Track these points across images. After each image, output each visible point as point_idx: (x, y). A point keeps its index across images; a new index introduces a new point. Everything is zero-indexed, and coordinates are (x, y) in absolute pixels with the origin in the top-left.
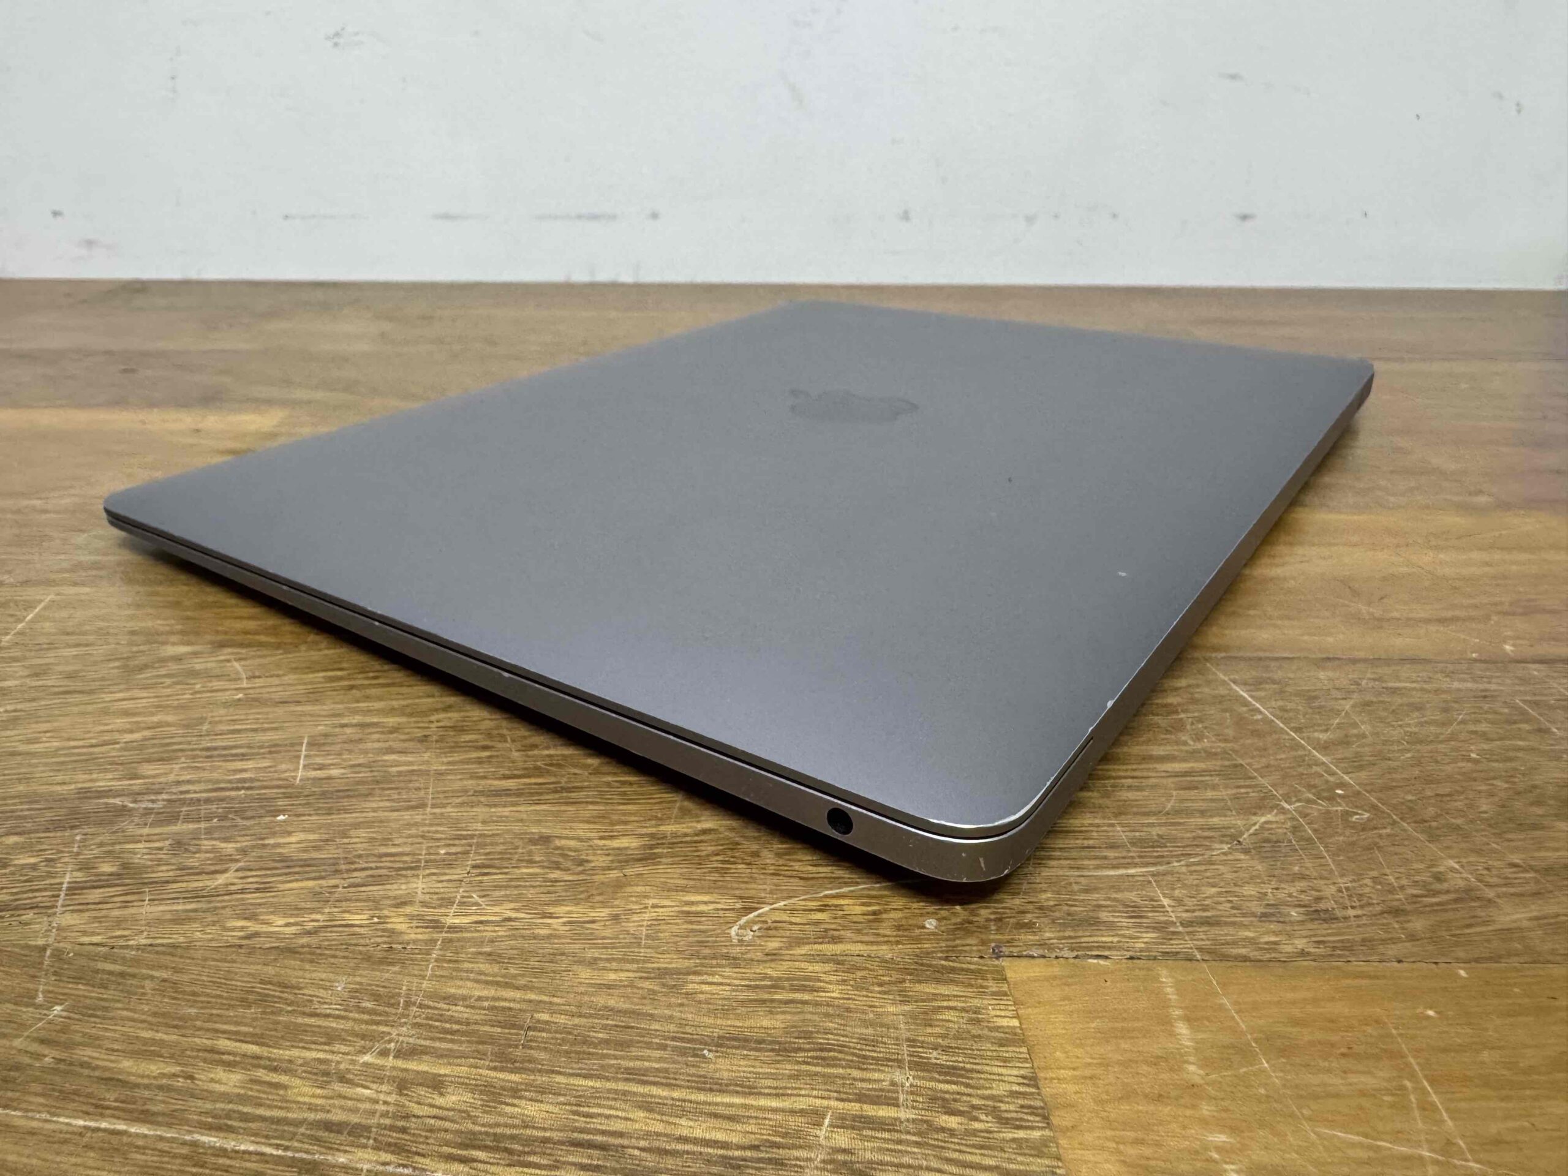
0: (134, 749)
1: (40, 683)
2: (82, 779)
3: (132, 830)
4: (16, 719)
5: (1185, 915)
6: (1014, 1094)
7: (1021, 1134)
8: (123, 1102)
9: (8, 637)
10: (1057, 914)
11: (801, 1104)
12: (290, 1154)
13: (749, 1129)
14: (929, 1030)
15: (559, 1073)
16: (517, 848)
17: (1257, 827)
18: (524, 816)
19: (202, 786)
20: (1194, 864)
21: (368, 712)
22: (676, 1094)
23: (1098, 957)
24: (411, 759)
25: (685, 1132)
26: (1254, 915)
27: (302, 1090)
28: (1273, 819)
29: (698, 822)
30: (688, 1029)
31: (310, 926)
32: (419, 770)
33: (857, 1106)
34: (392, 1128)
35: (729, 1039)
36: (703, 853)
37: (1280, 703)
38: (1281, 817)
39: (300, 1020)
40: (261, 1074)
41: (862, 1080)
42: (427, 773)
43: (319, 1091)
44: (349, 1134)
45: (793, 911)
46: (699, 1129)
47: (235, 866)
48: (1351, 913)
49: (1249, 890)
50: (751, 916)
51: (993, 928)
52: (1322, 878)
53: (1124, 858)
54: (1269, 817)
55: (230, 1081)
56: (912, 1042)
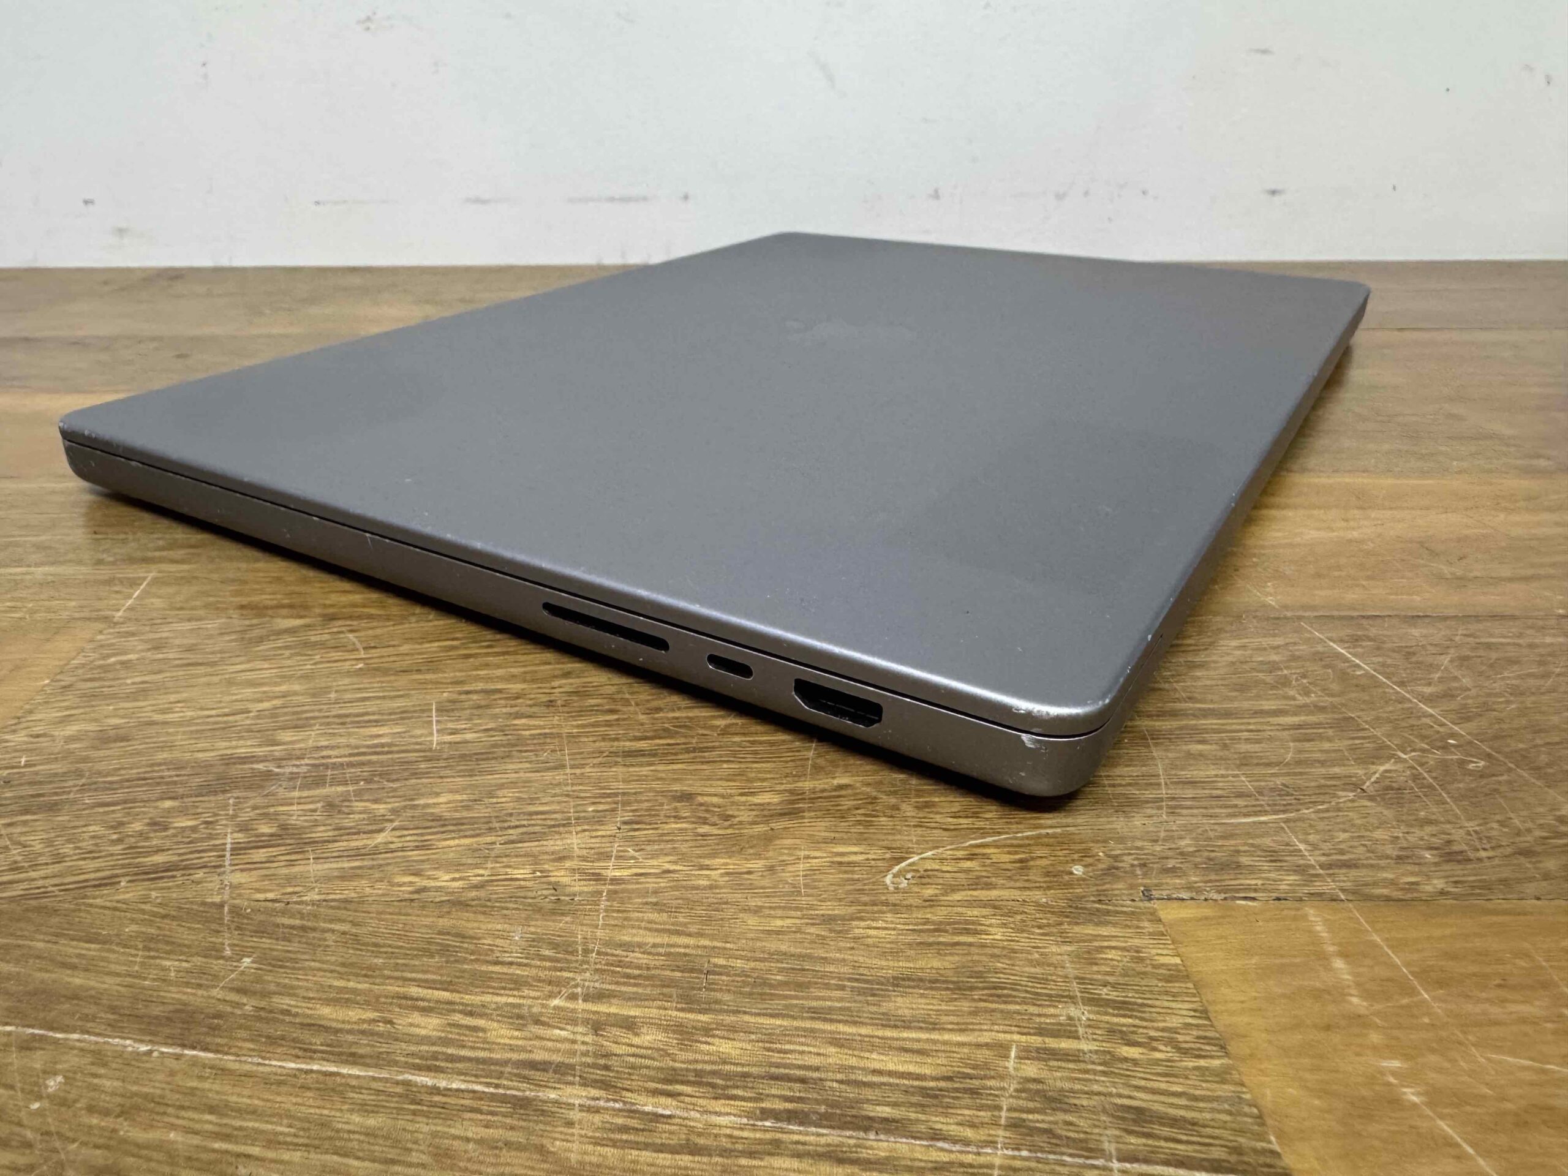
0: (266, 717)
1: (160, 656)
2: (223, 747)
3: (282, 793)
4: (144, 690)
5: (1323, 859)
6: (1188, 1026)
7: (1202, 1063)
8: (328, 1046)
9: (120, 614)
10: (1198, 860)
11: (986, 1038)
12: (501, 1091)
13: (939, 1062)
14: (1095, 968)
15: (745, 1013)
16: (662, 804)
17: (1377, 775)
18: (663, 775)
19: (342, 751)
20: (1323, 811)
21: (489, 679)
22: (864, 1031)
23: (1245, 898)
24: (542, 723)
25: (877, 1066)
26: (1388, 857)
27: (501, 1033)
28: (1393, 768)
29: (834, 778)
30: (861, 971)
31: (476, 880)
32: (551, 734)
33: (1039, 1039)
34: (595, 1066)
35: (903, 979)
36: (845, 807)
37: (1381, 659)
38: (1399, 767)
39: (484, 968)
40: (457, 1018)
41: (1040, 1015)
42: (559, 735)
43: (516, 1033)
44: (555, 1072)
45: (942, 860)
46: (892, 1063)
47: (389, 826)
48: (1483, 854)
49: (1379, 834)
50: (903, 864)
51: (1139, 872)
52: (1449, 822)
53: (1254, 806)
54: (1387, 766)
55: (429, 1025)
56: (1081, 980)
